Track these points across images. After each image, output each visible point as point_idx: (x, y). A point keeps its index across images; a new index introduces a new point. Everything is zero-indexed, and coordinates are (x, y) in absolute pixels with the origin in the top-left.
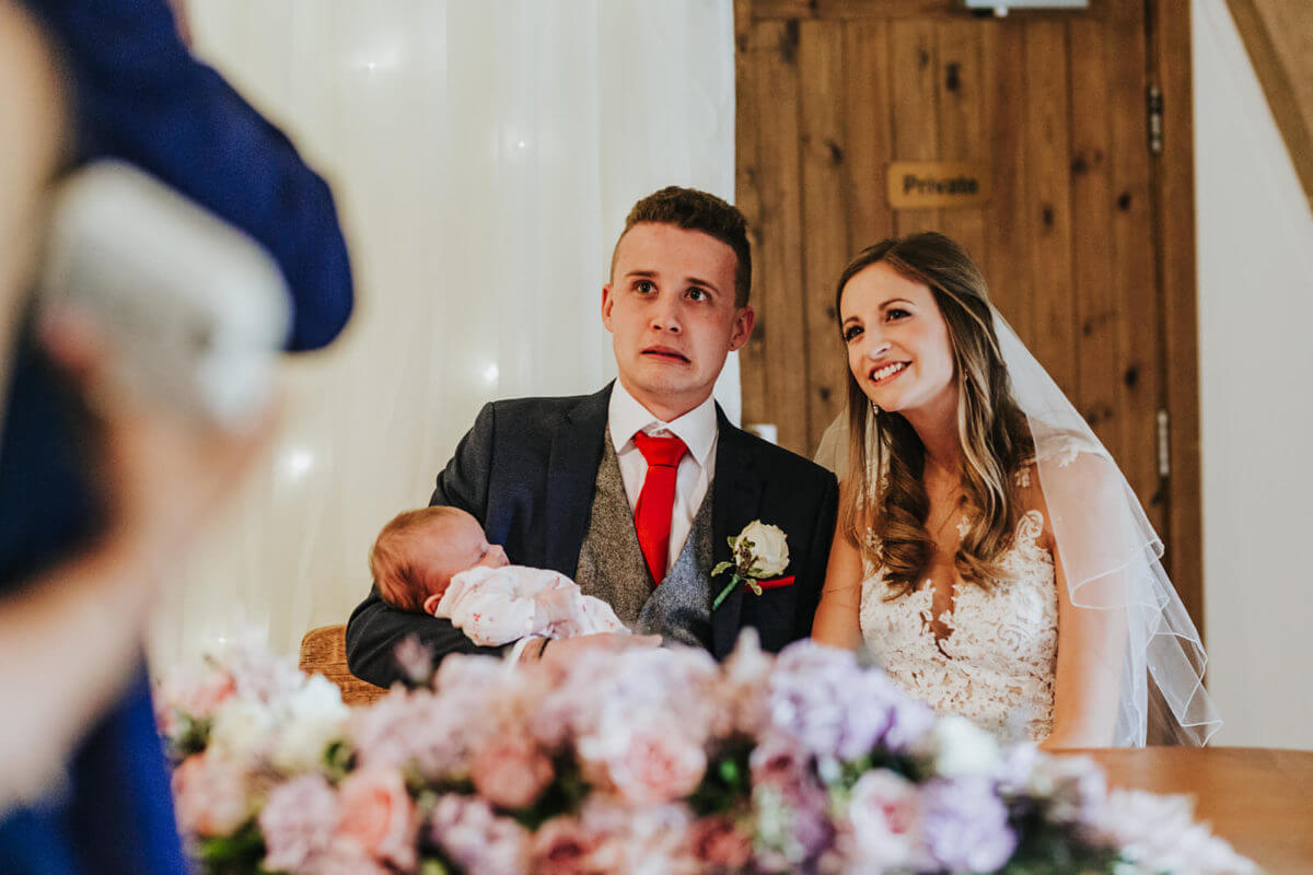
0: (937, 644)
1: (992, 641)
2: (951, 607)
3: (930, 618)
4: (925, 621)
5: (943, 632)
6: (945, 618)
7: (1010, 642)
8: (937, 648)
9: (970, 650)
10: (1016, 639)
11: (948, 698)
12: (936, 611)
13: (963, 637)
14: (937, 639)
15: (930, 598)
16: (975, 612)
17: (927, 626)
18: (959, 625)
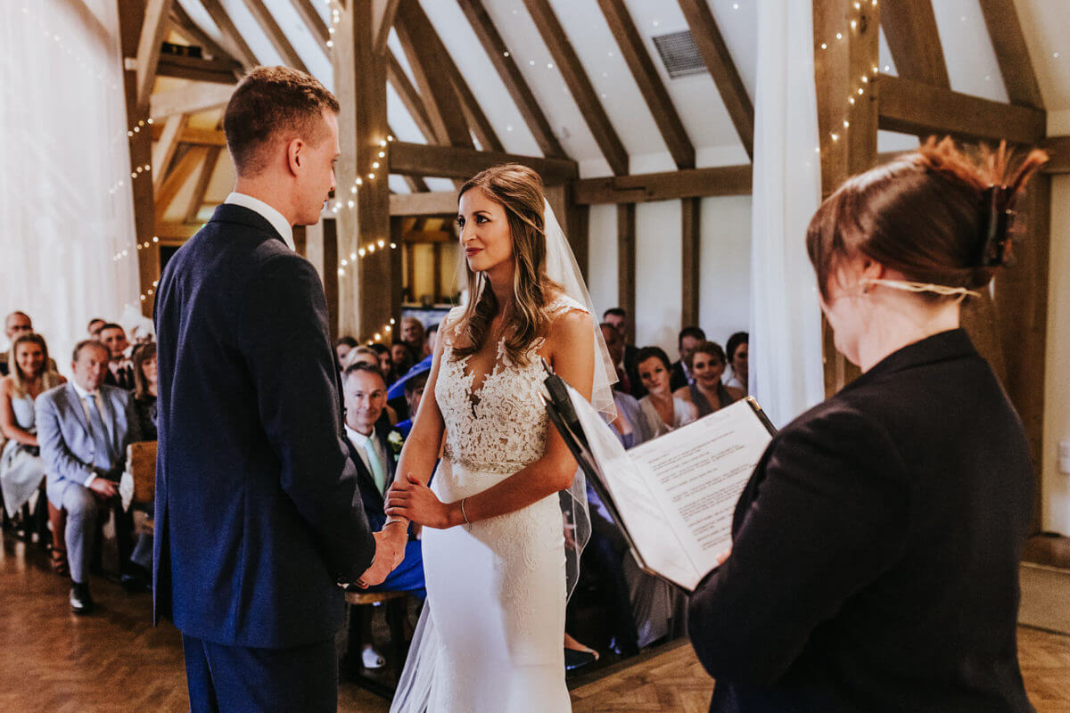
0: (473, 408)
1: (498, 407)
2: (482, 386)
3: (470, 392)
4: (467, 394)
5: (475, 400)
6: (477, 393)
7: (507, 409)
8: (471, 410)
9: (487, 411)
10: (510, 408)
11: (470, 442)
12: (473, 389)
13: (485, 404)
14: (473, 405)
15: (472, 381)
16: (493, 390)
17: (468, 397)
18: (484, 397)
